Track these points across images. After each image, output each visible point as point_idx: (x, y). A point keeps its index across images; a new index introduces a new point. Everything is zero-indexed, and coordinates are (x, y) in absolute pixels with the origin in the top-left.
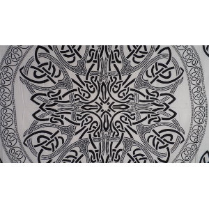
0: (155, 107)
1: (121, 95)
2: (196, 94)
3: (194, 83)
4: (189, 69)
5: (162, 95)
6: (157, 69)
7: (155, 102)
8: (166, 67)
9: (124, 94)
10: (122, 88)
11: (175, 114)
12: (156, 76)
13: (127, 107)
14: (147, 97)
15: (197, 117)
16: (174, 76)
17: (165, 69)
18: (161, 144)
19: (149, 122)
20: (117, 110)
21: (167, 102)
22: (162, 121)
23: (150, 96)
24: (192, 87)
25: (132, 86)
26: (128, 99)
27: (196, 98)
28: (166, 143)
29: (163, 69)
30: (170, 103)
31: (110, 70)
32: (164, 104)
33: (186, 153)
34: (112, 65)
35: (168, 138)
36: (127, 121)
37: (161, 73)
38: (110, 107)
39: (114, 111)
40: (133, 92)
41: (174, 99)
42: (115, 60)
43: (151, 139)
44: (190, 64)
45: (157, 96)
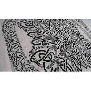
1: (60, 41)
5: (40, 44)
6: (49, 57)
7: (43, 40)
8: (44, 60)
11: (28, 35)
12: (48, 53)
13: (54, 37)
14: (47, 42)
19: (41, 31)
20: (57, 35)
23: (46, 42)
26: (56, 40)
27: (16, 44)
29: (46, 58)
30: (34, 40)
31: (70, 51)
32: (37, 40)
34: (71, 54)
36: (51, 31)
37: (46, 56)
38: (61, 36)
40: (56, 43)
42: (71, 56)
45: (42, 43)
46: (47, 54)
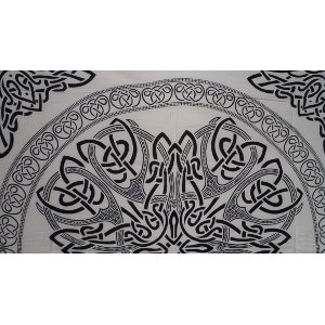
0: (175, 169)
1: (154, 224)
2: (154, 98)
3: (136, 101)
4: (113, 110)
5: (155, 156)
6: (113, 164)
7: (166, 167)
8: (109, 149)
9: (152, 220)
10: (143, 222)
11: (187, 133)
12: (124, 166)
13: (174, 214)
14: (159, 181)
15: (192, 96)
16: (125, 136)
17: (113, 151)
18: (237, 158)
19: (200, 178)
20: (179, 230)
21: (167, 147)
22: (198, 156)
23: (158, 177)
24: (142, 104)
25: (140, 207)
26: (162, 214)
27: (161, 98)
28: (235, 149)
29: (112, 155)
30: (169, 142)
31: (113, 242)
32: (170, 152)
33: (250, 115)
34: (105, 239)
35: (227, 146)
36: (197, 214)
37: (119, 158)
38: (174, 243)
39: (181, 235)
40: (150, 206)
41: (162, 135)
42: (97, 234)
43: (227, 173)
44: (106, 108)
45: (158, 164)
46: (122, 162)
